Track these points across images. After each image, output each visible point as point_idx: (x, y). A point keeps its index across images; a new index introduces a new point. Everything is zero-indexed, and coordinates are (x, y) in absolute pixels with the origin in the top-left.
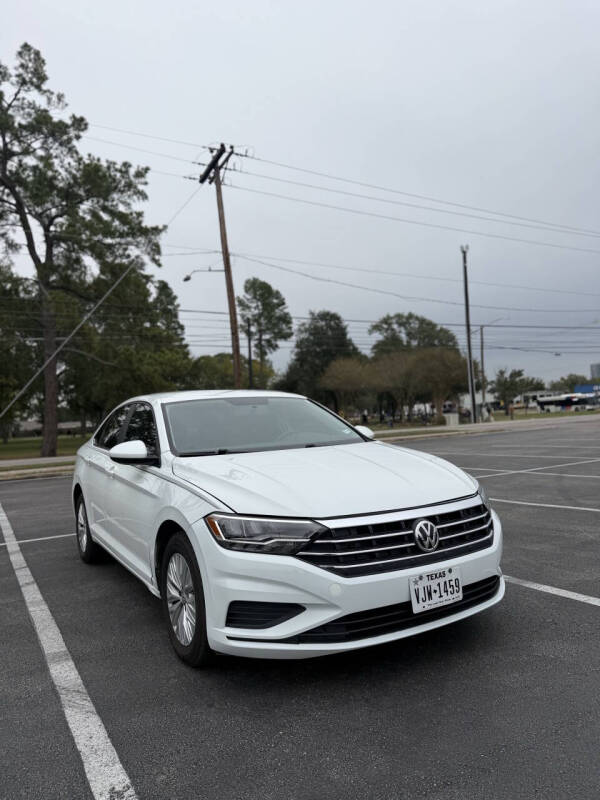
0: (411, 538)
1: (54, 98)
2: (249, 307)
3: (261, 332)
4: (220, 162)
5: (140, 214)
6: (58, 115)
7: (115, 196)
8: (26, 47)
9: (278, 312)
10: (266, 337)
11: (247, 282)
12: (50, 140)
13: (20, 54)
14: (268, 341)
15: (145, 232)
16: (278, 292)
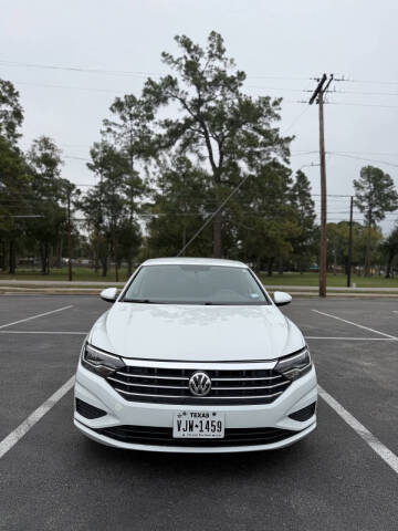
0: (186, 383)
1: (228, 62)
2: (363, 188)
3: (372, 205)
4: (324, 87)
5: (277, 130)
6: (231, 73)
7: (261, 119)
8: (213, 33)
9: (386, 191)
10: (375, 209)
11: (363, 169)
12: (226, 88)
13: (210, 39)
14: (376, 212)
15: (280, 141)
16: (388, 175)
